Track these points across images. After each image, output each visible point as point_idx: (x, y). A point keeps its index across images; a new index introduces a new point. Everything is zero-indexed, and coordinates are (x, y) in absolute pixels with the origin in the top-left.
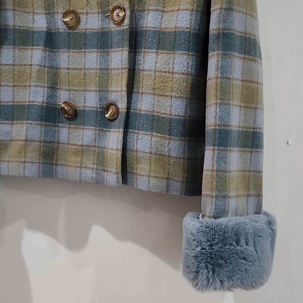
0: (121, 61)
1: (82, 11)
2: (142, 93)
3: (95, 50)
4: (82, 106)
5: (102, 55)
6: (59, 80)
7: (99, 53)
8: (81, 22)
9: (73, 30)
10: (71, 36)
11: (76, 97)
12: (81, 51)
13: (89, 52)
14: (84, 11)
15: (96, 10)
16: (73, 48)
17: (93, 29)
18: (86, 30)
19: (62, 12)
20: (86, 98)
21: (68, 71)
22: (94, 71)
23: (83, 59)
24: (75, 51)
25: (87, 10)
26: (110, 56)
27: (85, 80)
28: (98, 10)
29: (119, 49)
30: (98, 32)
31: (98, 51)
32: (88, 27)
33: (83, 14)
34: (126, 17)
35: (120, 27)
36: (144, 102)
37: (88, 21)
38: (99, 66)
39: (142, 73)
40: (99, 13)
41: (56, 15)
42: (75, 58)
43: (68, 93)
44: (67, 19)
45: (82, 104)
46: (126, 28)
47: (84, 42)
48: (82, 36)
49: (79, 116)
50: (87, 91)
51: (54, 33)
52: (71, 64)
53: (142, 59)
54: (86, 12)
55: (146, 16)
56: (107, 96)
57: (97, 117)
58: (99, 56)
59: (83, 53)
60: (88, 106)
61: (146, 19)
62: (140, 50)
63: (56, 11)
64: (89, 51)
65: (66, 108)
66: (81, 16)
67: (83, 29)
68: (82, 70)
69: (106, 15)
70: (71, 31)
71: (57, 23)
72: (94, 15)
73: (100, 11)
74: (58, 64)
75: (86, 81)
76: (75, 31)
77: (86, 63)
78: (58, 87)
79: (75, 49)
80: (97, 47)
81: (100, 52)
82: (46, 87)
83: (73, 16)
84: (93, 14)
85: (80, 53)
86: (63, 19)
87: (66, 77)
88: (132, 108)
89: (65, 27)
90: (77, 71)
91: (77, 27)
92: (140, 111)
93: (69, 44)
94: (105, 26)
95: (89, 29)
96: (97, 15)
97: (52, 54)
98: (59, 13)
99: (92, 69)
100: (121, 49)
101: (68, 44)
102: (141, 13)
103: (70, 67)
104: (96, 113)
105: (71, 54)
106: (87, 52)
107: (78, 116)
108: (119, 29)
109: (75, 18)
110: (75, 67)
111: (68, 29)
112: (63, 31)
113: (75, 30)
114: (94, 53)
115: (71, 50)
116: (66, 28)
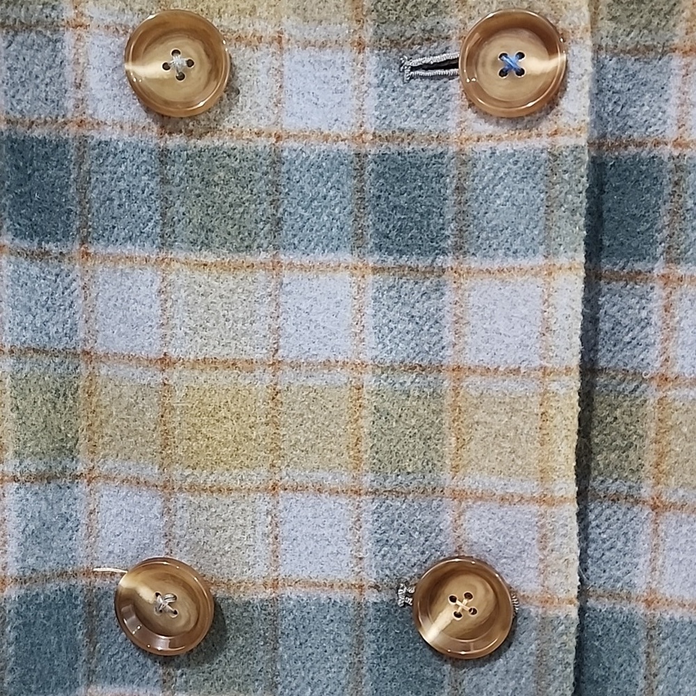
0: (538, 330)
1: (248, 26)
2: (657, 507)
3: (346, 257)
4: (260, 581)
5: (391, 288)
6: (84, 423)
7: (370, 278)
8: (244, 89)
9: (190, 133)
10: (176, 170)
11: (216, 530)
12: (250, 259)
13: (302, 267)
14: (257, 26)
15: (342, 28)
16: (194, 243)
17: (326, 138)
18: (279, 138)
19: (109, 20)
20: (284, 530)
21: (160, 378)
22: (341, 376)
23: (263, 310)
24: (211, 258)
25: (280, 23)
26: (449, 296)
27: (277, 426)
28: (356, 26)
29: (525, 263)
30: (358, 155)
31: (366, 266)
32: (290, 124)
33: (255, 42)
34: (572, 85)
35: (525, 133)
36: (673, 554)
37: (287, 84)
38: (375, 353)
39: (652, 395)
40: (361, 46)
41: (69, 37)
42: (209, 299)
43: (159, 503)
44: (150, 70)
45: (260, 570)
46: (571, 141)
47: (270, 211)
48: (257, 175)
49: (240, 641)
50: (295, 490)
51: (43, 142)
52: (180, 333)
53: (654, 318)
54: (271, 31)
55: (676, 82)
56: (428, 519)
57: (360, 642)
58: (371, 292)
59: (261, 275)
60: (304, 575)
61: (673, 100)
62: (639, 266)
63: (69, 14)
64: (306, 260)
65: (147, 594)
66: (239, 55)
67: (258, 134)
68: (257, 373)
69: (416, 62)
70: (175, 141)
71: (78, 87)
72: (327, 55)
73: (368, 34)
74: (74, 329)
75: (283, 431)
76: (201, 143)
77: (290, 329)
78: (81, 468)
79: (206, 245)
80: (358, 242)
81: (375, 270)
82: (15, 479)
83: (191, 49)
84: (323, 46)
85: (241, 274)
86: (129, 66)
87: (143, 411)
88: (600, 591)
89: (133, 112)
90: (223, 378)
91: (218, 122)
92: (648, 603)
93: (163, 215)
94: (405, 125)
95: (303, 136)
96: (348, 54)
97: (34, 270)
98: (93, 29)
99: (327, 364)
100: (540, 260)
101: (157, 217)
102: (638, 66)
103: (173, 354)
104: (356, 617)
105: (180, 276)
106: (291, 266)
107: (230, 634)
108: (519, 145)
109: (207, 66)
110: (211, 352)
111: (155, 128)
112: (126, 137)
113: (201, 136)
114: (338, 275)
115: (181, 256)
116: (143, 119)
